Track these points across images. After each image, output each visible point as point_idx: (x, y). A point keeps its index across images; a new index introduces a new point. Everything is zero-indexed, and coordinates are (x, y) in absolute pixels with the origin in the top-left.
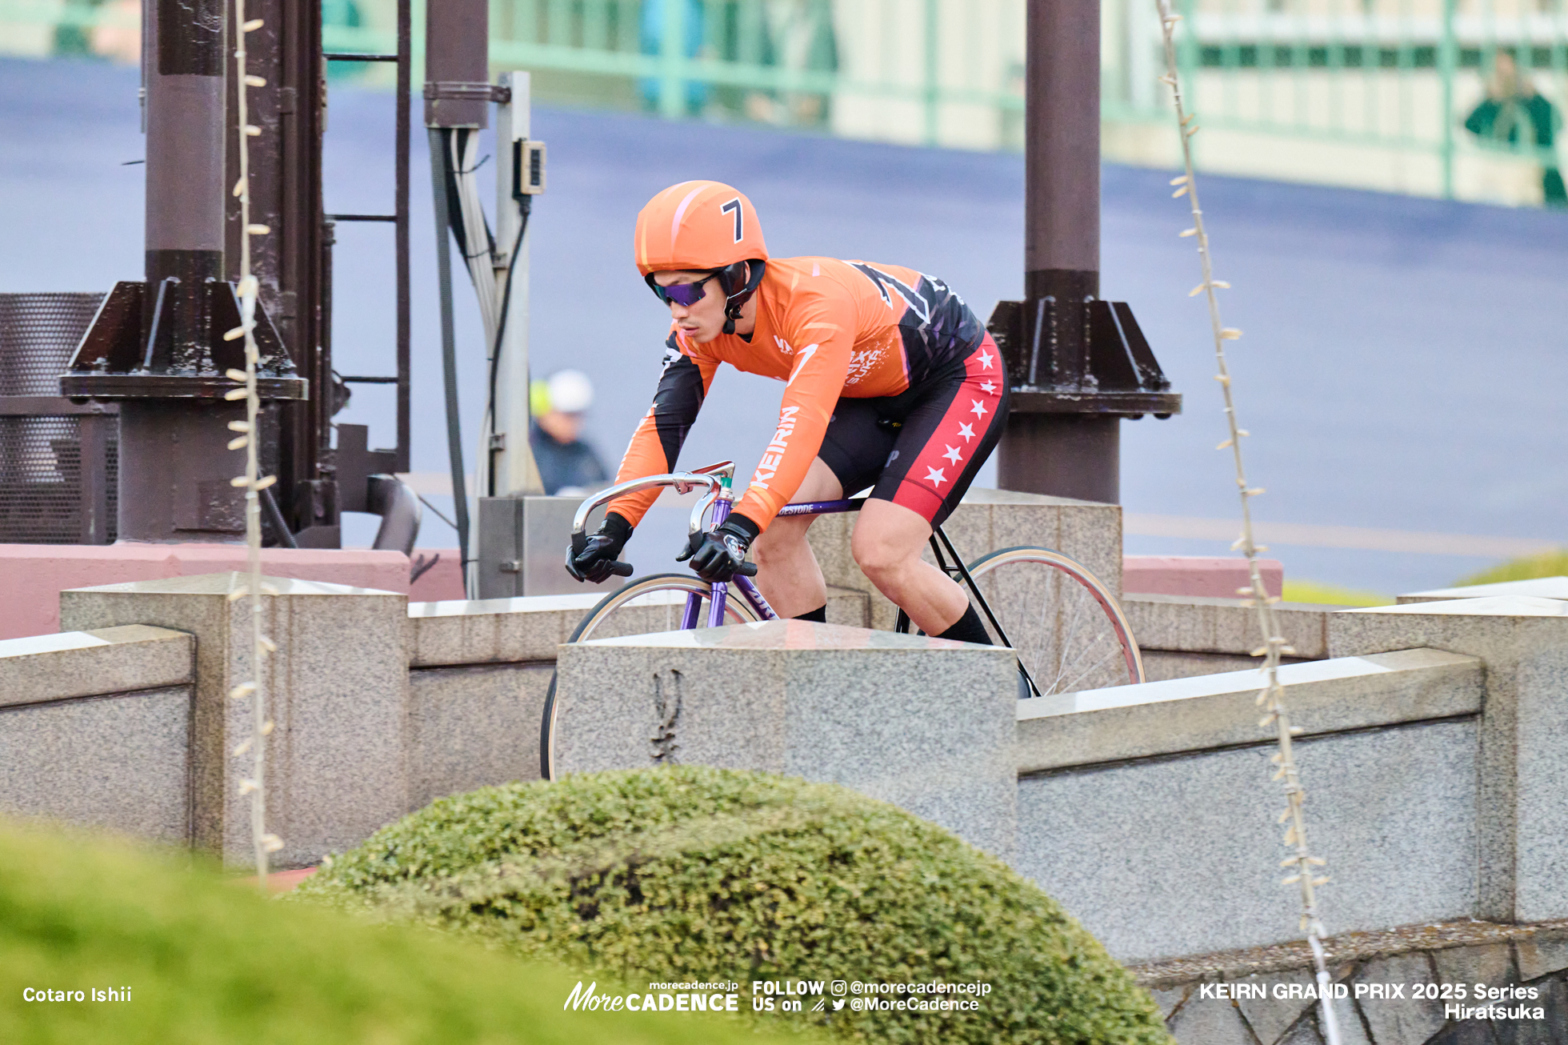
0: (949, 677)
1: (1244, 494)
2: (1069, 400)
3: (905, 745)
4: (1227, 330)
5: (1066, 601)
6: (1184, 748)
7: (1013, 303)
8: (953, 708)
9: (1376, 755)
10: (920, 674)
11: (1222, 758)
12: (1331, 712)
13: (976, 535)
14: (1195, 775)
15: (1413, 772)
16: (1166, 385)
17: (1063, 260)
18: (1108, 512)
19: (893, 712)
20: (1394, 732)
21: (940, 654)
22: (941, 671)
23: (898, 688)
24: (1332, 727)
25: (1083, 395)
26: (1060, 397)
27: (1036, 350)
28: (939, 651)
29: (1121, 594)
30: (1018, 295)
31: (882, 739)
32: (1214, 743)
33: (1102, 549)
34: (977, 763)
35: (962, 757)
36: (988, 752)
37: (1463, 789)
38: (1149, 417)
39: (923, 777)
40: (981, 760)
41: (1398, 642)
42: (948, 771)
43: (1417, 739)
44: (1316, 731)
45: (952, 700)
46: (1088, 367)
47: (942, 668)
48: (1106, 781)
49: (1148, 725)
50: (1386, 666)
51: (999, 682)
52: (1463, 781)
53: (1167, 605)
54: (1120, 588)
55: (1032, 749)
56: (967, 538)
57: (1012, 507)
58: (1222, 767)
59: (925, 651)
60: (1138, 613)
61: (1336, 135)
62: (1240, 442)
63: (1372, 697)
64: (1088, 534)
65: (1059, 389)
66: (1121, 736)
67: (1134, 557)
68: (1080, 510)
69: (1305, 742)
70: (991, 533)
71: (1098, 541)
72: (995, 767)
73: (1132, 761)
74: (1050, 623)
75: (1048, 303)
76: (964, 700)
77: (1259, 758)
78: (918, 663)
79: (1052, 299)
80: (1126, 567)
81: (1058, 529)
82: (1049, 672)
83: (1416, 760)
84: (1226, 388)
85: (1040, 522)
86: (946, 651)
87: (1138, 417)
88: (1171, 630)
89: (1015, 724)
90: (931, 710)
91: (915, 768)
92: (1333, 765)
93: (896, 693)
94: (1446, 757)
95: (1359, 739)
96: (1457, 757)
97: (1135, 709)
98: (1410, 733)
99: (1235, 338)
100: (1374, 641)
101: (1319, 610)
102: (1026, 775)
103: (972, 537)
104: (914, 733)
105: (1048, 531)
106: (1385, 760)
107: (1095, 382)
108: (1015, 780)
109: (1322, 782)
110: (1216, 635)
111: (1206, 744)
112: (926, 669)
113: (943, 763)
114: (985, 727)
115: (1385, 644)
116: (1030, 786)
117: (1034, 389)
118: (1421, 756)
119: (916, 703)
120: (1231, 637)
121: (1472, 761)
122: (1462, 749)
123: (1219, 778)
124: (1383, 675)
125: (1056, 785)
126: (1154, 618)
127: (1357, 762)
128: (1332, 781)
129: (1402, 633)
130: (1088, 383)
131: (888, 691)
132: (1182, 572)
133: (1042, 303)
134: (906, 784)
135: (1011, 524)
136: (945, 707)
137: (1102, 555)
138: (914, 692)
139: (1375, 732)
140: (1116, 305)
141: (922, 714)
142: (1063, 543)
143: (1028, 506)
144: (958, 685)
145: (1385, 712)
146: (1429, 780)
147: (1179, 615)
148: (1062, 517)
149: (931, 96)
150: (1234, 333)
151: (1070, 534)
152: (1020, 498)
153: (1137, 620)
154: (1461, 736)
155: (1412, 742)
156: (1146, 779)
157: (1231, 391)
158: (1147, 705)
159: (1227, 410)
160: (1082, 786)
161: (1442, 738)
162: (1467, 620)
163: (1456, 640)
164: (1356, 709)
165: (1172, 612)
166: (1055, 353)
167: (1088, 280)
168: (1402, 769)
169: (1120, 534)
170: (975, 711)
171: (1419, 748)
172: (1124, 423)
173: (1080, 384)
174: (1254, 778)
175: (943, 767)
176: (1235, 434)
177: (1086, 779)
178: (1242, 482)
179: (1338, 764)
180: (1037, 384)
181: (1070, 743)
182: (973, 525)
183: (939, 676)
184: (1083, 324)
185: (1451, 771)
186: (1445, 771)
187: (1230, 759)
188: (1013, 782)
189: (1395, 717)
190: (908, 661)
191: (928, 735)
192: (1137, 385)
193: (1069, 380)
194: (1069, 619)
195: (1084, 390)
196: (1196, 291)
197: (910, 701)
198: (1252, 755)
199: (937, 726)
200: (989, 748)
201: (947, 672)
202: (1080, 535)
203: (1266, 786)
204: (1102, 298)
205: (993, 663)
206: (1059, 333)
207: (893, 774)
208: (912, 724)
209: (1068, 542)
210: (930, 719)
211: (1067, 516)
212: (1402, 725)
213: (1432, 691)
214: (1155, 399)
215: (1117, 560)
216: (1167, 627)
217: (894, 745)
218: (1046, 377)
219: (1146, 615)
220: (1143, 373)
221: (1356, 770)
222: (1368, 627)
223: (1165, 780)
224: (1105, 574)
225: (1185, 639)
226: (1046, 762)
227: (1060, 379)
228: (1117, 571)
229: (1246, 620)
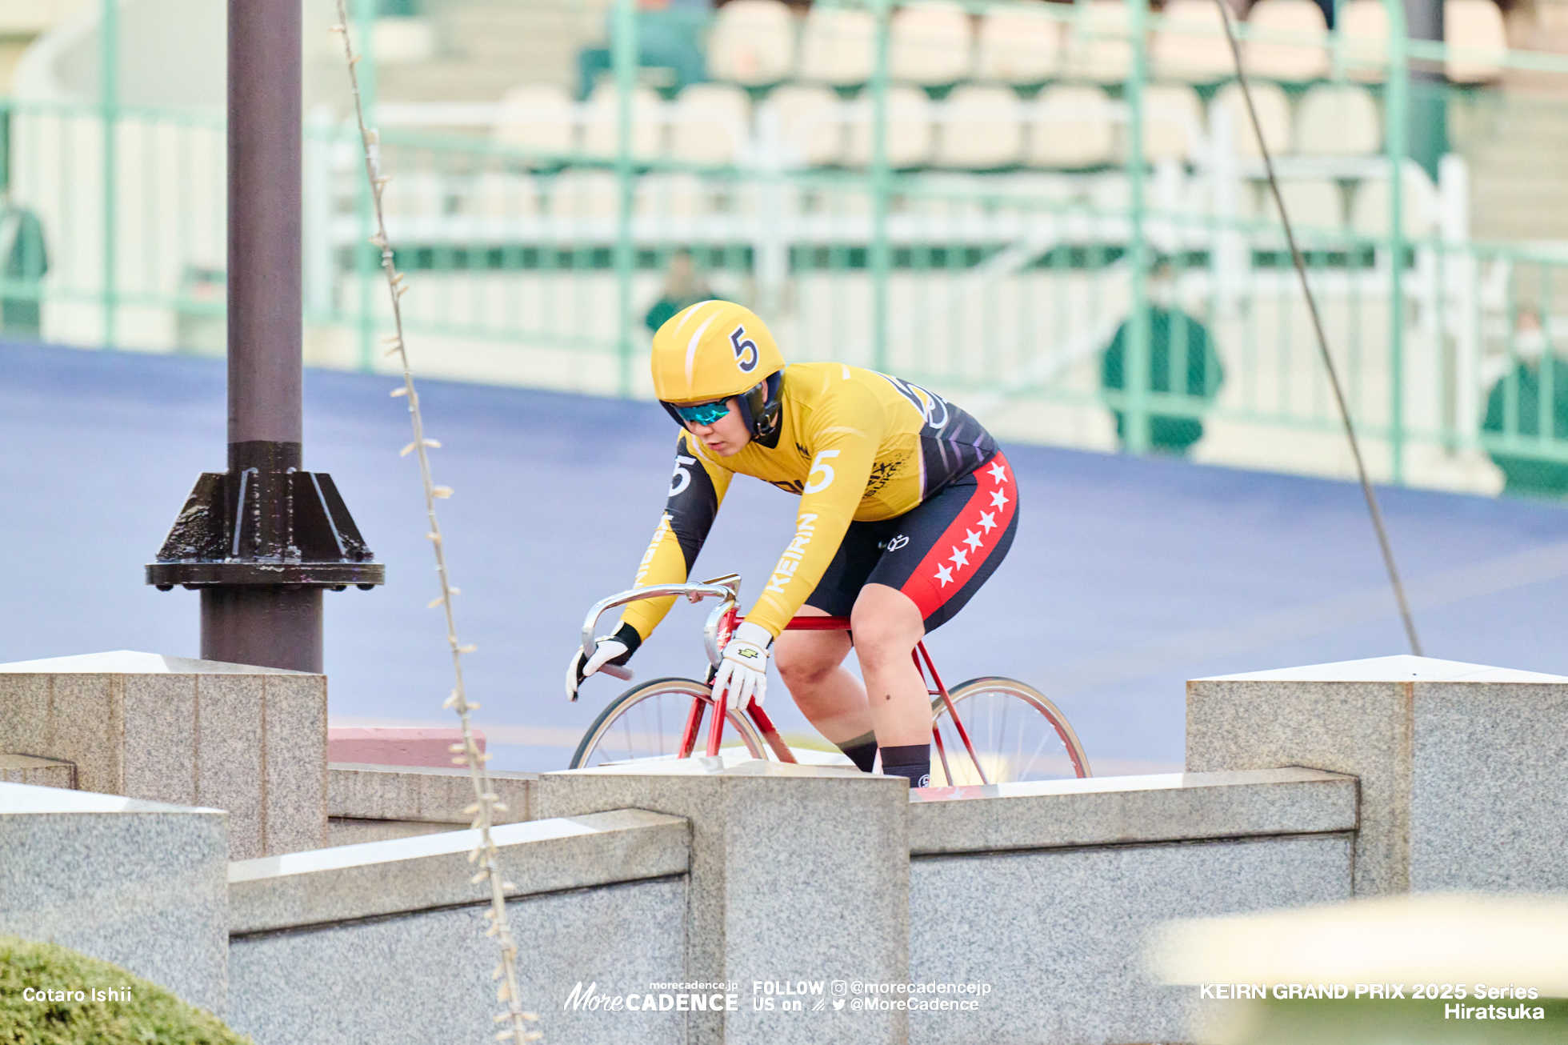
0: (160, 840)
1: (456, 652)
2: (272, 571)
3: (117, 908)
4: (438, 488)
5: (272, 770)
6: (394, 909)
7: (217, 475)
8: (164, 870)
9: (584, 915)
10: (132, 837)
11: (432, 919)
12: (540, 873)
13: (181, 704)
14: (405, 936)
15: (621, 932)
16: (369, 555)
17: (266, 432)
18: (312, 681)
19: (105, 875)
20: (603, 893)
21: (152, 817)
22: (153, 834)
23: (110, 851)
24: (541, 888)
25: (287, 566)
26: (263, 568)
27: (239, 521)
28: (150, 814)
29: (326, 763)
30: (222, 467)
31: (94, 903)
32: (424, 905)
33: (306, 718)
34: (189, 926)
35: (174, 919)
36: (199, 914)
37: (670, 949)
38: (352, 588)
39: (136, 940)
40: (192, 922)
41: (606, 803)
42: (161, 933)
43: (625, 900)
44: (524, 893)
45: (164, 862)
46: (291, 538)
47: (153, 831)
48: (317, 943)
49: (358, 887)
50: (594, 827)
51: (210, 845)
52: (671, 941)
53: (372, 774)
54: (325, 757)
55: (244, 911)
56: (173, 708)
57: (217, 676)
58: (432, 929)
59: (137, 814)
60: (342, 782)
61: (513, 336)
62: (451, 599)
63: (580, 858)
64: (293, 703)
65: (261, 561)
66: (331, 898)
67: (339, 725)
68: (284, 679)
69: (514, 902)
70: (197, 703)
71: (303, 711)
72: (207, 930)
73: (342, 923)
74: (255, 792)
75: (250, 474)
76: (175, 863)
77: (468, 919)
78: (130, 826)
79: (255, 471)
80: (331, 737)
81: (263, 698)
82: (255, 841)
83: (624, 920)
84: (437, 547)
85: (245, 691)
86: (158, 814)
87: (341, 588)
88: (375, 798)
89: (227, 886)
90: (143, 873)
91: (127, 931)
92: (542, 926)
93: (108, 855)
94: (654, 917)
95: (567, 900)
96: (665, 917)
97: (345, 872)
98: (618, 893)
99: (447, 497)
100: (582, 803)
101: (523, 779)
102: (237, 937)
103: (178, 707)
104: (126, 896)
105: (253, 700)
106: (593, 921)
107: (299, 553)
108: (227, 942)
109: (531, 943)
110: (420, 804)
111: (416, 906)
112: (138, 832)
113: (155, 926)
114: (196, 889)
115: (592, 805)
116: (241, 948)
117: (237, 561)
118: (629, 916)
119: (127, 866)
120: (435, 806)
121: (679, 920)
122: (670, 909)
123: (428, 939)
124: (591, 836)
125: (267, 947)
126: (359, 786)
127: (566, 923)
128: (541, 941)
129: (609, 793)
130: (291, 555)
131: (100, 854)
132: (386, 742)
133: (245, 474)
134: (118, 947)
135: (215, 694)
136: (156, 869)
137: (307, 723)
138: (126, 855)
139: (585, 892)
140: (318, 476)
141: (134, 877)
142: (268, 712)
143: (234, 676)
144: (170, 848)
145: (593, 873)
146: (636, 940)
147: (383, 783)
148: (267, 687)
149: (110, 300)
150: (445, 491)
151: (276, 703)
152: (224, 668)
153: (342, 789)
154: (669, 896)
155: (620, 902)
156: (356, 941)
157: (443, 550)
158: (358, 867)
159: (438, 568)
160: (293, 948)
161: (650, 898)
162: (674, 781)
163: (664, 800)
164: (564, 870)
165: (376, 780)
166: (258, 525)
167: (290, 452)
168: (611, 929)
169: (325, 703)
170: (186, 873)
171: (627, 908)
172: (327, 594)
173: (283, 555)
174: (464, 940)
175: (156, 930)
176: (446, 592)
177: (297, 941)
178: (454, 640)
179: (547, 924)
180: (240, 555)
181: (281, 905)
182: (178, 695)
183: (151, 839)
184: (286, 495)
185: (659, 931)
186: (653, 931)
187: (440, 921)
188: (224, 943)
189: (603, 878)
190: (120, 824)
191: (139, 897)
192: (339, 556)
193: (272, 551)
194: (274, 788)
195: (288, 561)
196: (407, 450)
197: (122, 864)
198: (462, 916)
199: (149, 889)
200: (201, 910)
201: (158, 834)
202: (284, 704)
203: (476, 947)
204: (304, 469)
205: (205, 825)
206: (262, 504)
207: (105, 937)
208: (125, 887)
209: (273, 711)
210: (142, 881)
211: (272, 685)
212: (610, 885)
213: (640, 851)
214: (356, 569)
215: (322, 729)
216: (372, 796)
217: (106, 907)
218: (249, 548)
219: (351, 784)
220: (346, 543)
221: (565, 931)
222: (576, 789)
223: (376, 942)
224: (310, 743)
225: (389, 808)
226: (257, 924)
227: (262, 550)
228: (322, 740)
229: (450, 789)
